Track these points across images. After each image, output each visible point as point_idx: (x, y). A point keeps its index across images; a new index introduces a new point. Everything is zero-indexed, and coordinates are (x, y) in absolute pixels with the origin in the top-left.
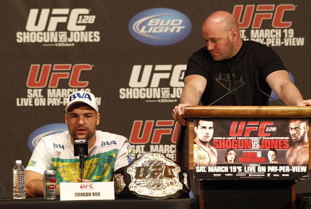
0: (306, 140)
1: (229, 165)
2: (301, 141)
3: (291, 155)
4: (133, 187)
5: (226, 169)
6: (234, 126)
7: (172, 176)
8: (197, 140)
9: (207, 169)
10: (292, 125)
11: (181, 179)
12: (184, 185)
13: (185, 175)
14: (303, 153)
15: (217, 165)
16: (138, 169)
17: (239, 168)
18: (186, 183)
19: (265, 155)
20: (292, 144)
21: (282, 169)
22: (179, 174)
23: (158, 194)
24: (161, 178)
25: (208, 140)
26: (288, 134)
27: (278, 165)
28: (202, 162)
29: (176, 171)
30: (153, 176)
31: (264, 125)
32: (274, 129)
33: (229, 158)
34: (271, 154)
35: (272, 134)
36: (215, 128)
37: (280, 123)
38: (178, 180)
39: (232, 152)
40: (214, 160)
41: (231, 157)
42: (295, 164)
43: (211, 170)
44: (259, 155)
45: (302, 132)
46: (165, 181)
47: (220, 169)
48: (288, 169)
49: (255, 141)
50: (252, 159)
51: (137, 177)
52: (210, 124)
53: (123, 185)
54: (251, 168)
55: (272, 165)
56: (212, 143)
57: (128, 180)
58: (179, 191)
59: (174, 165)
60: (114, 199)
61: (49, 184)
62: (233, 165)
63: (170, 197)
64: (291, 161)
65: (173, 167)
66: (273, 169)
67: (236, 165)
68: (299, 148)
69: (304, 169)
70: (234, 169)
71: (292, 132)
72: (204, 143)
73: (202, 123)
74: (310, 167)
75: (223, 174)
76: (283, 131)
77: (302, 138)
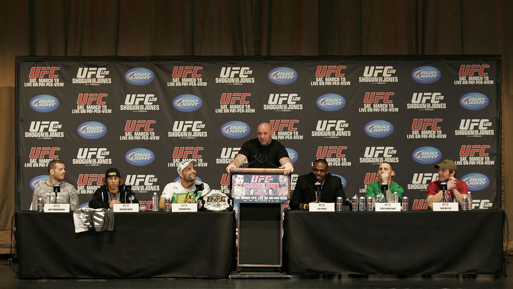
0: (287, 184)
1: (251, 196)
2: (284, 185)
3: (280, 191)
4: (206, 206)
5: (249, 198)
6: (253, 177)
7: (225, 201)
8: (236, 184)
9: (240, 198)
10: (281, 177)
11: (229, 202)
12: (230, 206)
13: (231, 201)
14: (286, 191)
15: (245, 196)
16: (208, 197)
17: (256, 197)
18: (231, 204)
19: (267, 191)
20: (280, 186)
22: (228, 200)
23: (217, 209)
24: (219, 202)
25: (241, 184)
26: (279, 182)
27: (274, 196)
28: (238, 194)
29: (226, 199)
30: (215, 201)
31: (267, 177)
32: (272, 179)
33: (251, 193)
35: (271, 182)
36: (244, 178)
37: (275, 176)
38: (227, 203)
39: (252, 190)
40: (244, 193)
42: (282, 196)
44: (265, 191)
45: (285, 180)
46: (221, 203)
47: (246, 198)
48: (278, 198)
49: (263, 184)
51: (208, 201)
52: (242, 176)
53: (201, 205)
55: (271, 196)
56: (243, 186)
57: (203, 202)
58: (228, 208)
59: (225, 195)
60: (196, 211)
61: (167, 204)
62: (252, 196)
63: (224, 211)
64: (280, 194)
65: (225, 197)
67: (254, 196)
68: (284, 188)
69: (286, 198)
70: (253, 198)
71: (280, 181)
72: (239, 185)
73: (239, 176)
74: (289, 198)
75: (248, 200)
76: (276, 181)
77: (285, 183)
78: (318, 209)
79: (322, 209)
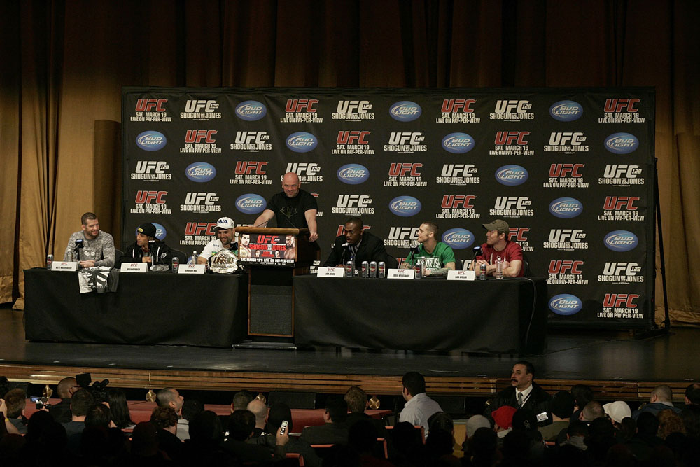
0: (294, 246)
2: (291, 247)
3: (286, 254)
4: (213, 268)
6: (259, 237)
7: (233, 263)
8: (241, 245)
10: (287, 238)
12: (238, 268)
14: (293, 253)
19: (274, 253)
20: (287, 248)
21: (282, 261)
23: (223, 272)
25: (247, 244)
26: (285, 243)
27: (280, 259)
28: (244, 256)
31: (274, 237)
32: (279, 240)
34: (277, 252)
35: (278, 243)
36: (250, 238)
37: (282, 237)
38: (235, 265)
39: (258, 251)
40: (250, 255)
41: (258, 254)
42: (289, 259)
43: (248, 260)
44: (271, 253)
45: (292, 242)
46: (227, 265)
47: (252, 260)
49: (270, 245)
50: (268, 255)
51: (214, 262)
52: (248, 236)
54: (267, 260)
56: (248, 246)
58: (236, 270)
59: (234, 257)
60: (204, 272)
64: (287, 257)
65: (233, 258)
66: (278, 261)
68: (290, 250)
69: (293, 261)
70: (259, 260)
71: (287, 242)
72: (245, 246)
73: (245, 236)
74: (296, 260)
75: (254, 262)
76: (283, 241)
77: (292, 245)
78: (327, 274)
79: (331, 274)
